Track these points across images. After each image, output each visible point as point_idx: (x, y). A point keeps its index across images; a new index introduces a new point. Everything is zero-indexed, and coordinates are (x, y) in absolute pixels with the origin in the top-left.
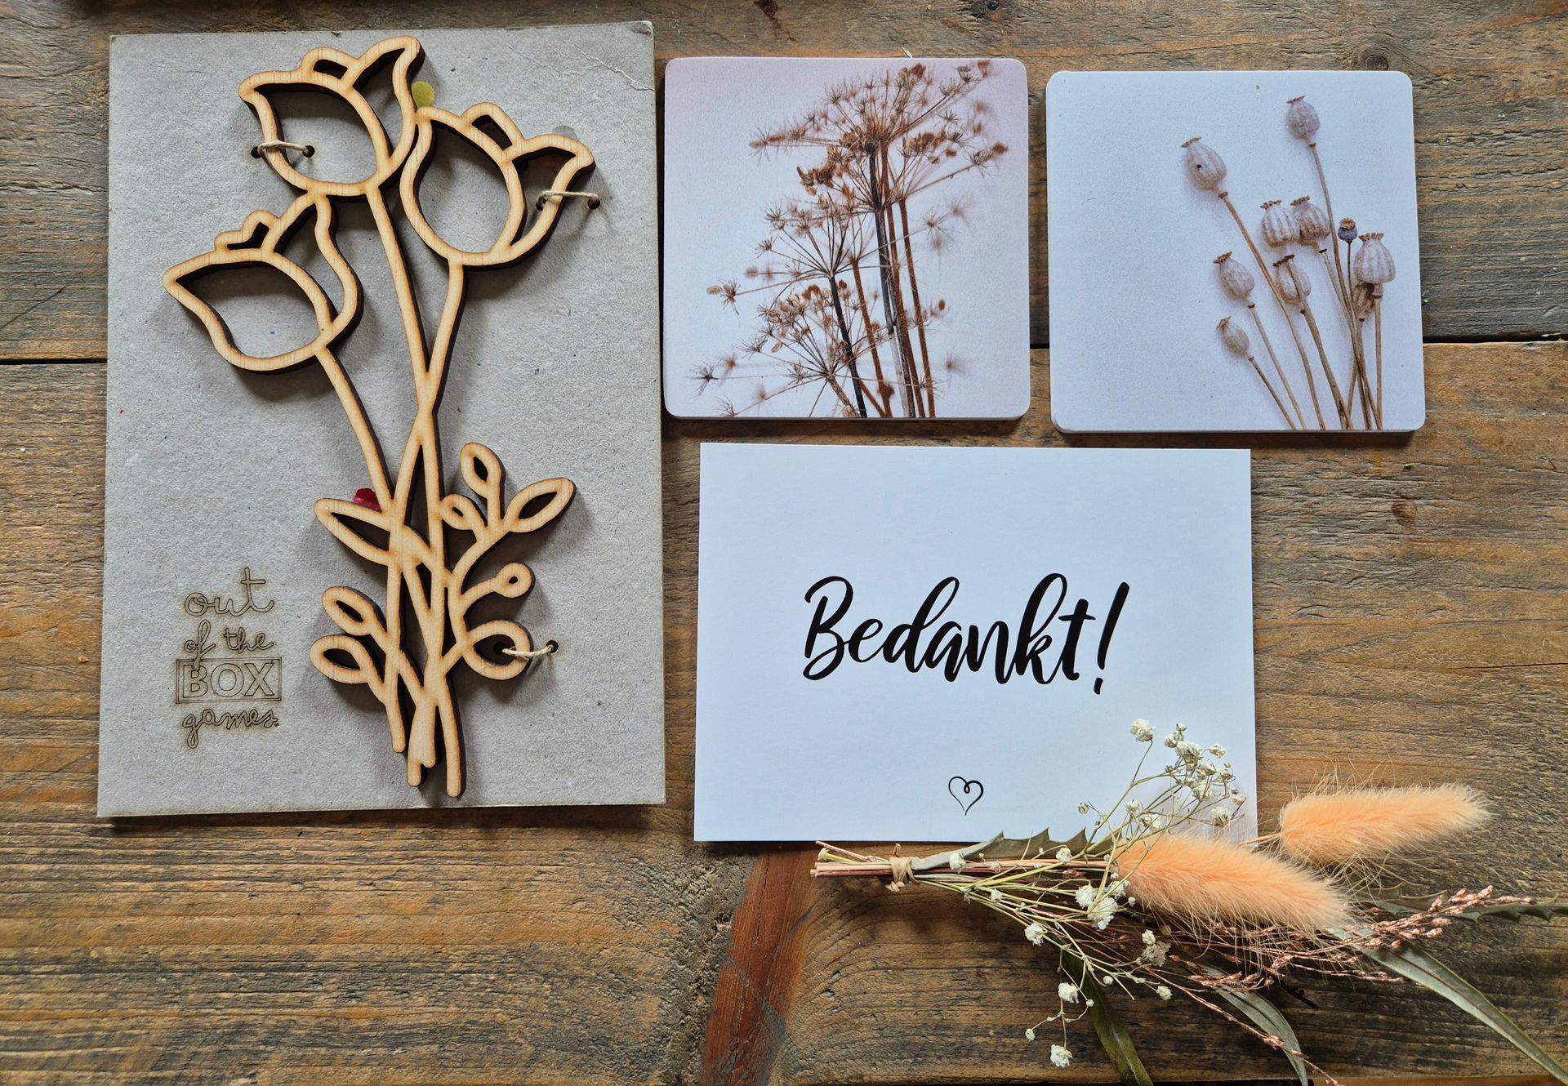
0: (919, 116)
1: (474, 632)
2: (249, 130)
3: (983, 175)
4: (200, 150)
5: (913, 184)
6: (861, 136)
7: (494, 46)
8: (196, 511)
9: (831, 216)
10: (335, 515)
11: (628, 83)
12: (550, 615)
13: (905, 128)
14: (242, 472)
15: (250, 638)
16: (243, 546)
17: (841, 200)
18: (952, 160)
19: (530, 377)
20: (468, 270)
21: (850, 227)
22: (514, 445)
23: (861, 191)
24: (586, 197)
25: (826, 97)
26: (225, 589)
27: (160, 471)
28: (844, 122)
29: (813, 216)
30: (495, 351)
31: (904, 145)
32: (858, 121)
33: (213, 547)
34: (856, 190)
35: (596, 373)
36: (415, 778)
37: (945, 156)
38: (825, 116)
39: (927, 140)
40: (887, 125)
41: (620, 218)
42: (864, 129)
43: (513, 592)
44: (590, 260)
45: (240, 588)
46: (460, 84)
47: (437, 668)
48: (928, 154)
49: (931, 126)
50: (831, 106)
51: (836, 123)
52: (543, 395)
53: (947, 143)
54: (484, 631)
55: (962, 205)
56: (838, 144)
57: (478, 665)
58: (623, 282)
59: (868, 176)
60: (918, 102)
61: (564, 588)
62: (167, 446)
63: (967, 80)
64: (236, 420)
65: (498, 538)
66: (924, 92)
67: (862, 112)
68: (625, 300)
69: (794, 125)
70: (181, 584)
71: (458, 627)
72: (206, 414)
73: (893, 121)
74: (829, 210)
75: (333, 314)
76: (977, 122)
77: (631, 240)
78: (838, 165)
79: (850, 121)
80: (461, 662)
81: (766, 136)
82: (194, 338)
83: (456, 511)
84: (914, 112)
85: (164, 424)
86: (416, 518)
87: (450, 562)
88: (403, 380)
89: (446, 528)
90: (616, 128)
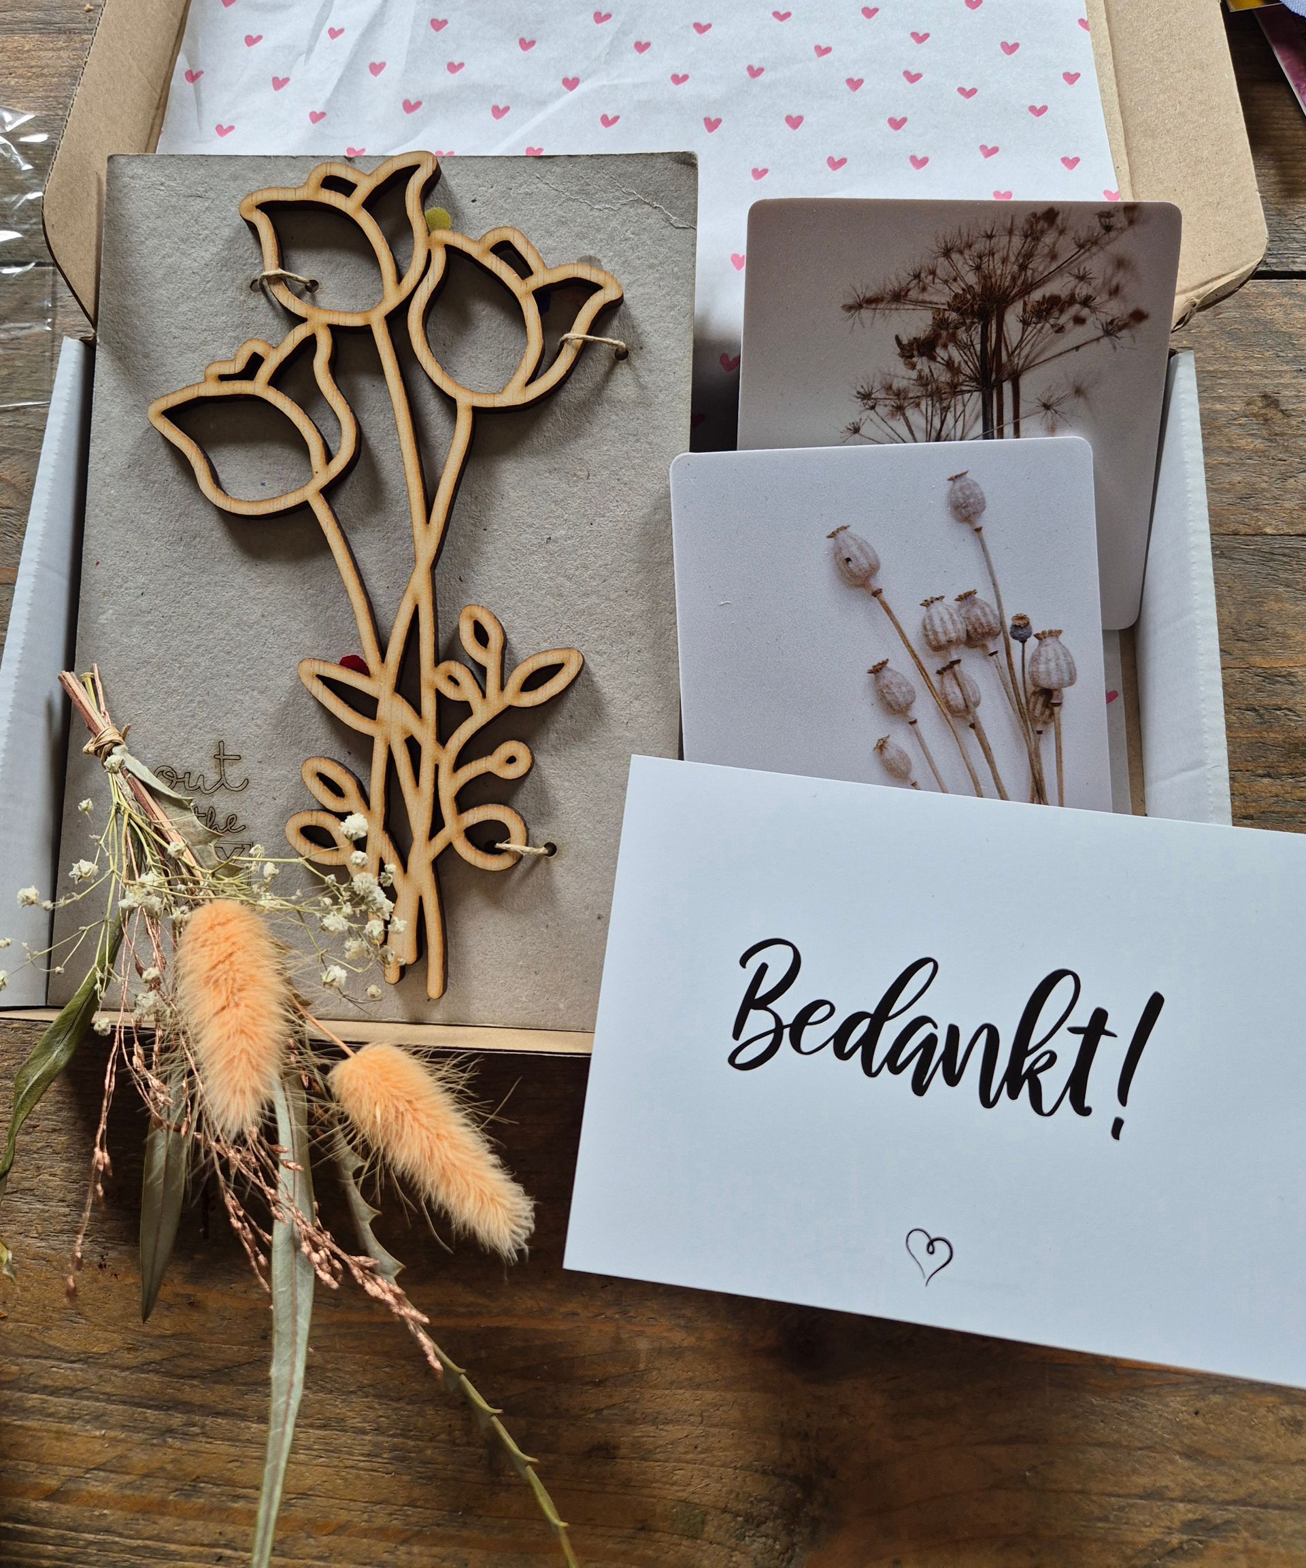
0: (1046, 273)
1: (465, 815)
2: (250, 261)
3: (1115, 348)
4: (197, 281)
5: (1030, 358)
6: (974, 298)
7: (521, 175)
8: (171, 676)
9: (931, 395)
10: (320, 677)
11: (668, 220)
12: (549, 814)
13: (1028, 288)
14: (222, 635)
15: (220, 819)
16: (219, 718)
17: (944, 376)
18: (1080, 330)
19: (541, 546)
20: (477, 412)
21: (952, 409)
22: (519, 620)
23: (968, 366)
24: (612, 344)
25: (935, 249)
26: (197, 763)
27: (134, 630)
28: (955, 280)
29: (911, 395)
30: (504, 516)
31: (1024, 310)
32: (972, 279)
33: (187, 717)
34: (963, 364)
35: (614, 545)
36: (393, 975)
37: (1071, 324)
38: (933, 273)
39: (1053, 304)
40: (1007, 284)
41: (650, 371)
42: (978, 289)
43: (511, 772)
44: (614, 417)
45: (212, 763)
46: (481, 216)
47: (422, 853)
48: (1052, 321)
49: (1058, 287)
50: (941, 259)
51: (946, 282)
52: (553, 567)
53: (1075, 309)
54: (475, 816)
55: (1084, 386)
56: (946, 307)
57: (467, 852)
58: (650, 444)
59: (978, 347)
60: (1047, 255)
61: (566, 784)
62: (143, 603)
63: (1108, 228)
64: (217, 578)
65: (496, 712)
66: (1054, 245)
67: (978, 268)
68: (651, 464)
69: (896, 284)
70: (150, 756)
71: (448, 809)
72: (187, 570)
73: (1014, 279)
74: (929, 387)
75: (329, 457)
76: (1114, 283)
77: (661, 396)
78: (944, 333)
79: (963, 280)
80: (450, 847)
81: (861, 297)
82: (179, 488)
83: (453, 680)
84: (1040, 269)
85: (141, 579)
86: (407, 685)
87: (442, 738)
88: (401, 542)
89: (440, 697)
90: (651, 271)
